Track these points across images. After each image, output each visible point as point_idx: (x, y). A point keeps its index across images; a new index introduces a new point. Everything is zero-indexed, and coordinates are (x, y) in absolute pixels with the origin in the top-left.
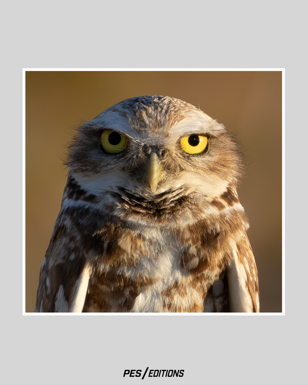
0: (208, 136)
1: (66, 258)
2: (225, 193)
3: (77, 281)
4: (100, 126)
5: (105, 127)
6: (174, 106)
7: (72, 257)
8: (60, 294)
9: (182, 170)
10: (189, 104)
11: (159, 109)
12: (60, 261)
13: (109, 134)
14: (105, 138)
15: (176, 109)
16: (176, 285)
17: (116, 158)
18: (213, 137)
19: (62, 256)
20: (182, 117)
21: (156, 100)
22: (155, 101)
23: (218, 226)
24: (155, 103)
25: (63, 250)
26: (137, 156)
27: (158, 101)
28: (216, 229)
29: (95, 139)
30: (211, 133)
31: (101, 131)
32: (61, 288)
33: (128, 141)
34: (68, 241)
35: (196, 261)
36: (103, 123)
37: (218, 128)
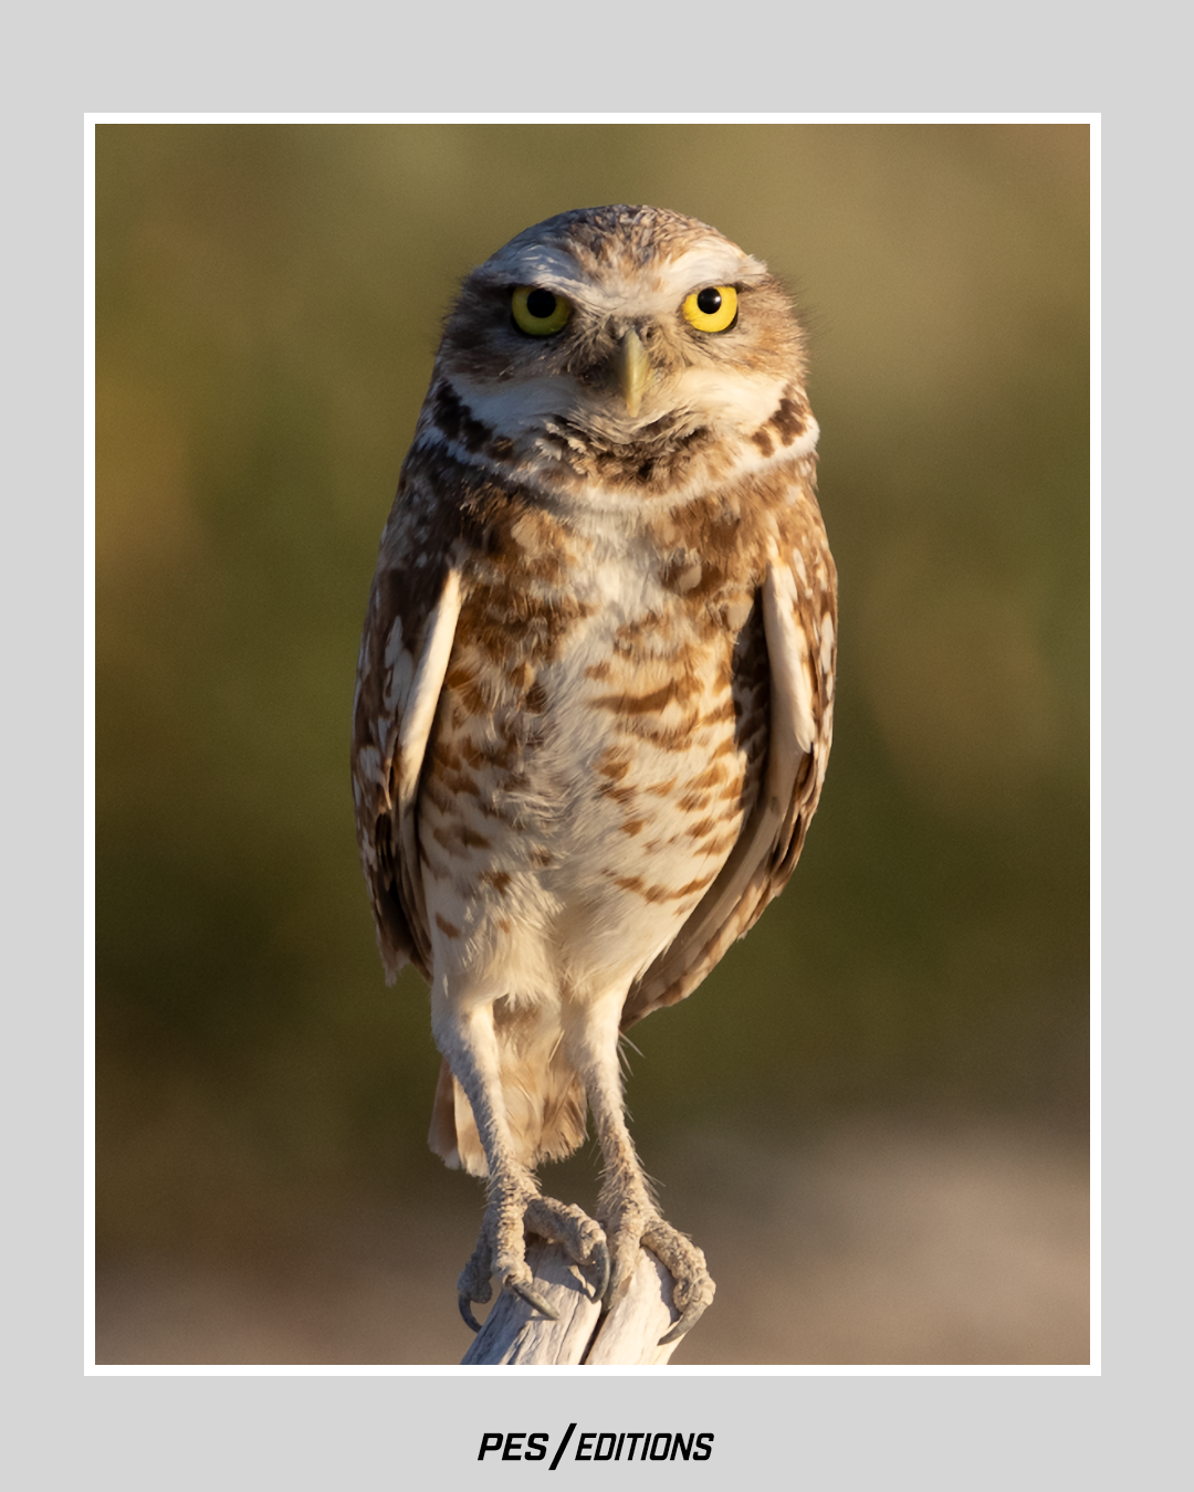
0: (739, 288)
1: (410, 559)
2: (778, 413)
3: (430, 614)
4: (509, 279)
5: (519, 282)
6: (665, 231)
7: (422, 560)
8: (396, 633)
9: (690, 364)
10: (692, 222)
11: (635, 239)
12: (396, 564)
13: (527, 295)
14: (520, 303)
15: (668, 237)
16: (653, 618)
17: (547, 346)
18: (749, 289)
19: (400, 554)
20: (683, 251)
21: (624, 219)
22: (622, 220)
23: (736, 507)
24: (623, 225)
25: (405, 542)
26: (594, 341)
27: (629, 220)
28: (731, 513)
29: (498, 305)
30: (745, 282)
31: (511, 290)
32: (398, 621)
33: (572, 309)
34: (415, 522)
35: (695, 576)
36: (514, 271)
37: (756, 270)
